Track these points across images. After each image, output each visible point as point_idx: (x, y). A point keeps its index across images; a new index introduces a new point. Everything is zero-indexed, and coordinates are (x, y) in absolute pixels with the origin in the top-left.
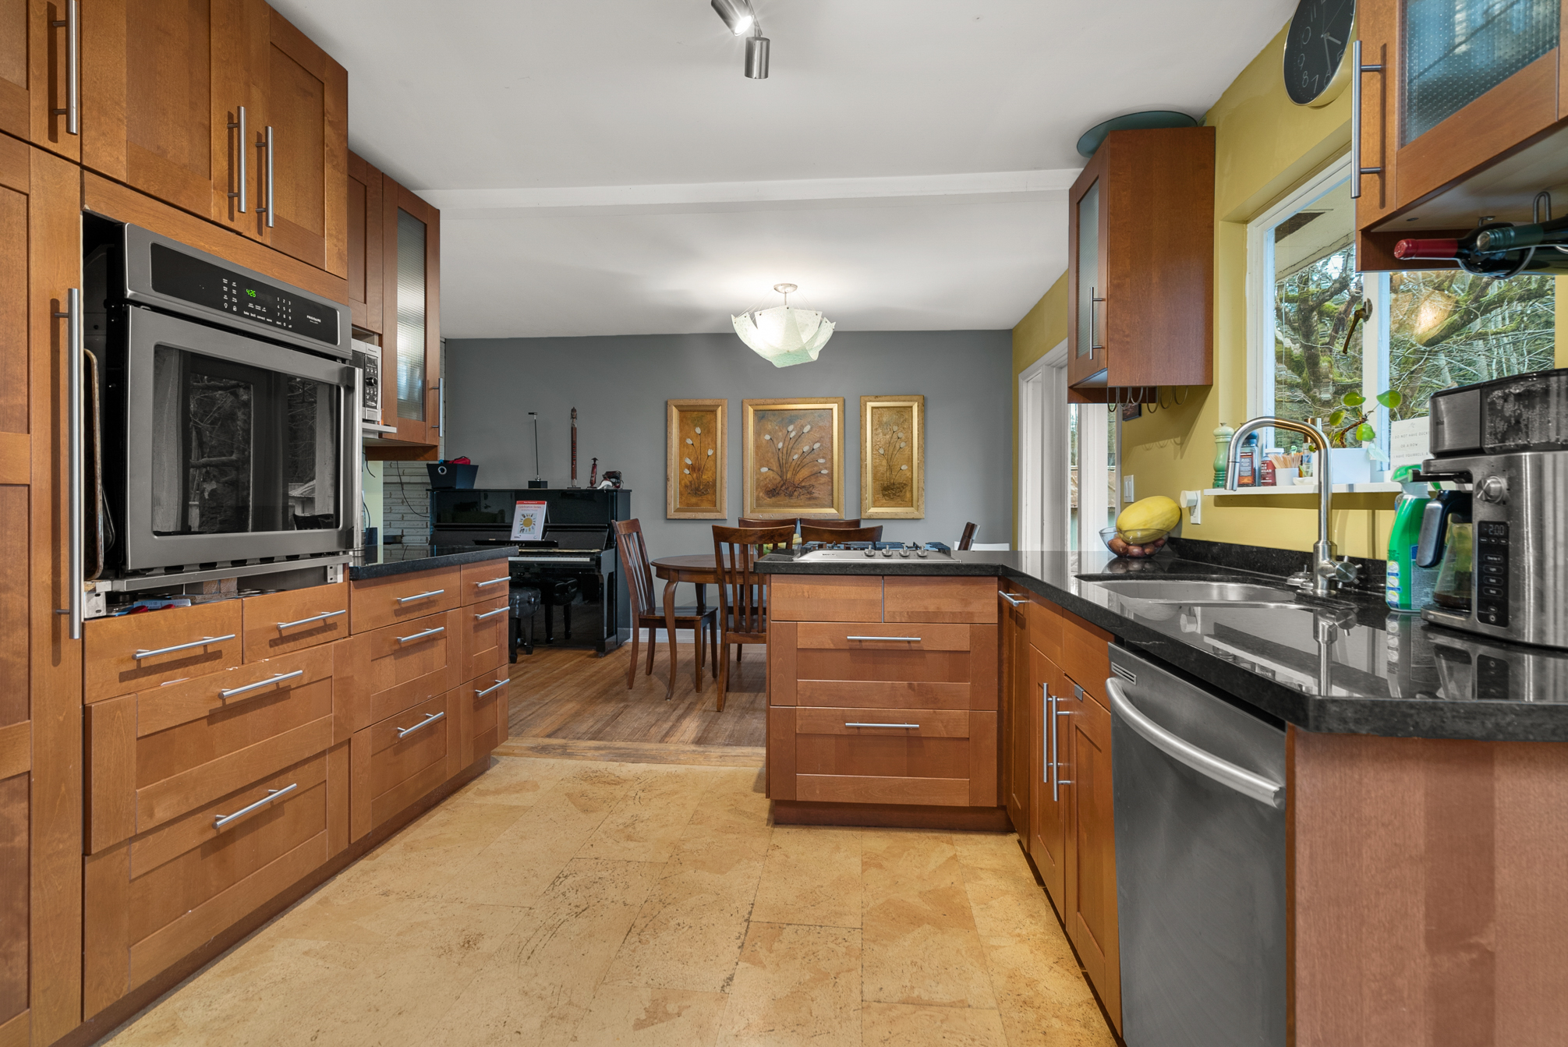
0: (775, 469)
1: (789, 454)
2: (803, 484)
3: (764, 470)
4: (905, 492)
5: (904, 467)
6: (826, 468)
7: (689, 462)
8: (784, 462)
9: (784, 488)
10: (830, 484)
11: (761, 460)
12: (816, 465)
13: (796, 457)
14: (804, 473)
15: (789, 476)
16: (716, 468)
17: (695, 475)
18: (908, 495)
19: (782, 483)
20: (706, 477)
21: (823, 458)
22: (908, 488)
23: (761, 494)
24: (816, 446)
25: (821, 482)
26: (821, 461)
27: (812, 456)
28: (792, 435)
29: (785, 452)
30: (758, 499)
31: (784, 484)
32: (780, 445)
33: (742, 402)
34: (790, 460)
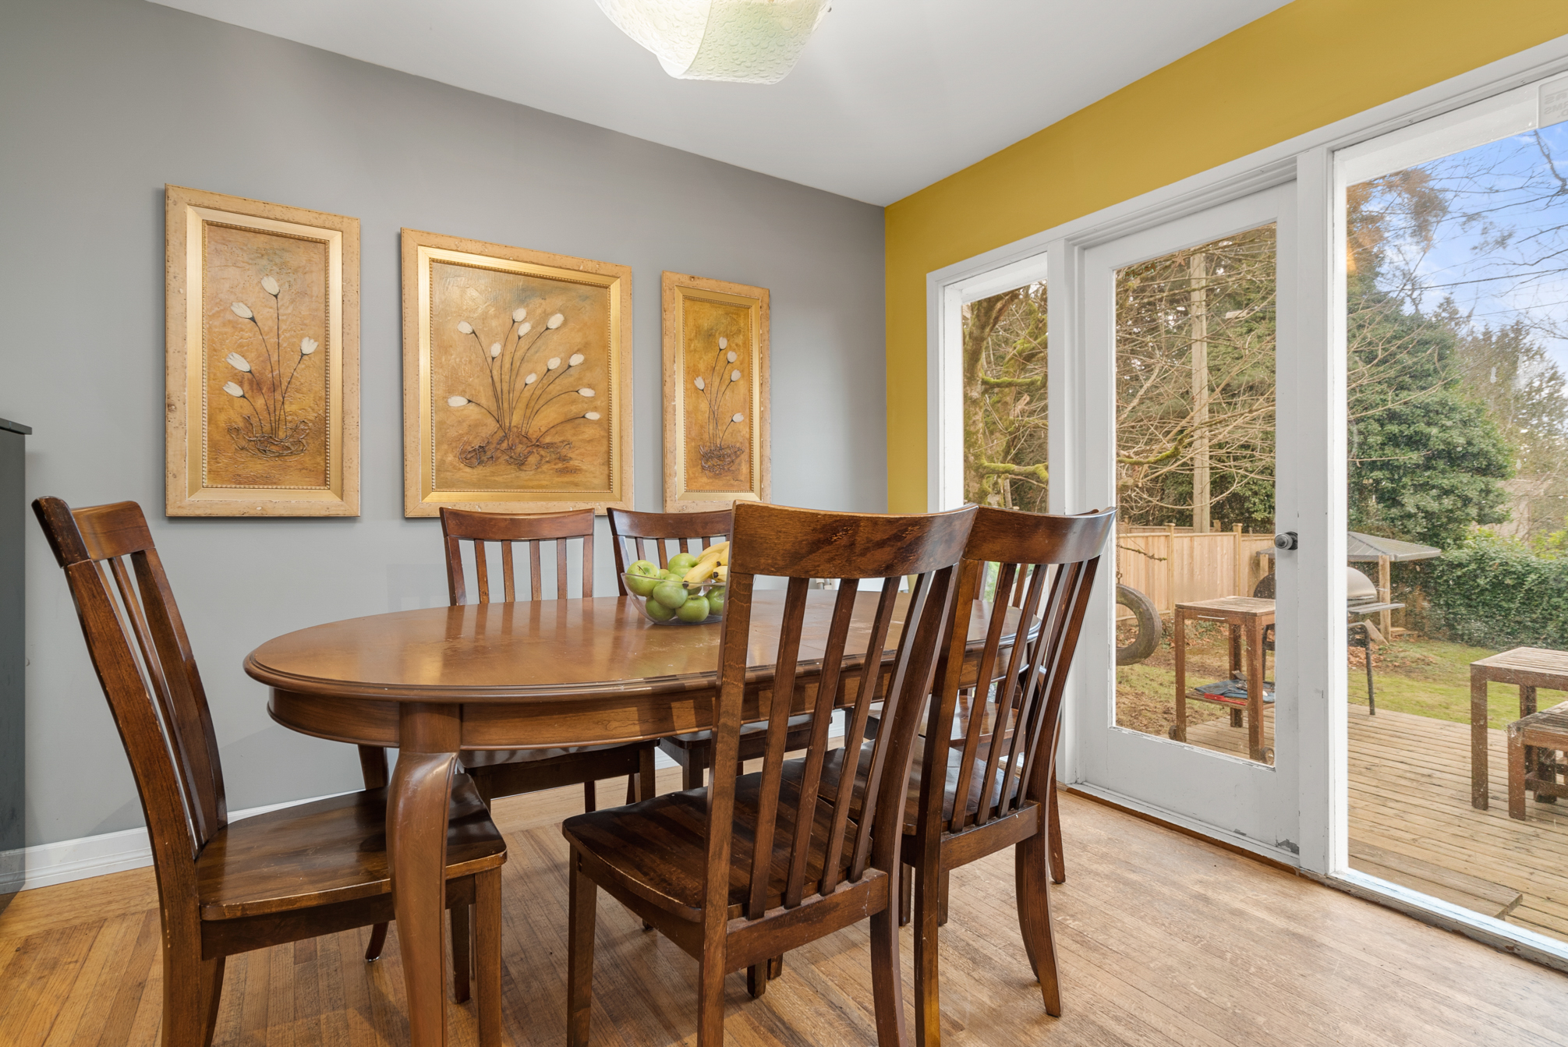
0: (483, 402)
1: (515, 372)
2: (548, 440)
3: (457, 402)
4: (739, 464)
5: (738, 418)
6: (595, 409)
7: (242, 365)
8: (505, 388)
9: (505, 445)
10: (605, 442)
11: (449, 382)
12: (574, 402)
13: (531, 379)
14: (549, 416)
15: (516, 418)
16: (326, 388)
17: (260, 402)
18: (745, 469)
19: (501, 434)
20: (298, 407)
21: (590, 386)
22: (744, 457)
23: (450, 458)
24: (577, 360)
25: (586, 436)
26: (586, 392)
27: (565, 381)
28: (524, 329)
29: (507, 365)
30: (440, 468)
31: (506, 437)
32: (496, 350)
33: (400, 237)
34: (519, 385)
